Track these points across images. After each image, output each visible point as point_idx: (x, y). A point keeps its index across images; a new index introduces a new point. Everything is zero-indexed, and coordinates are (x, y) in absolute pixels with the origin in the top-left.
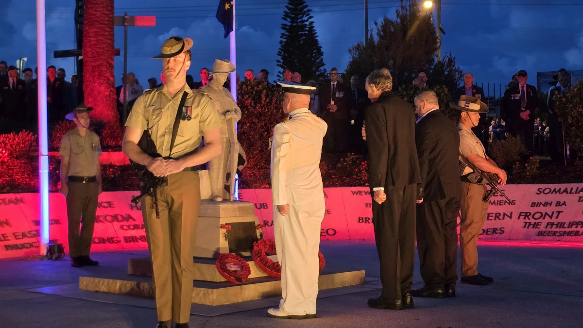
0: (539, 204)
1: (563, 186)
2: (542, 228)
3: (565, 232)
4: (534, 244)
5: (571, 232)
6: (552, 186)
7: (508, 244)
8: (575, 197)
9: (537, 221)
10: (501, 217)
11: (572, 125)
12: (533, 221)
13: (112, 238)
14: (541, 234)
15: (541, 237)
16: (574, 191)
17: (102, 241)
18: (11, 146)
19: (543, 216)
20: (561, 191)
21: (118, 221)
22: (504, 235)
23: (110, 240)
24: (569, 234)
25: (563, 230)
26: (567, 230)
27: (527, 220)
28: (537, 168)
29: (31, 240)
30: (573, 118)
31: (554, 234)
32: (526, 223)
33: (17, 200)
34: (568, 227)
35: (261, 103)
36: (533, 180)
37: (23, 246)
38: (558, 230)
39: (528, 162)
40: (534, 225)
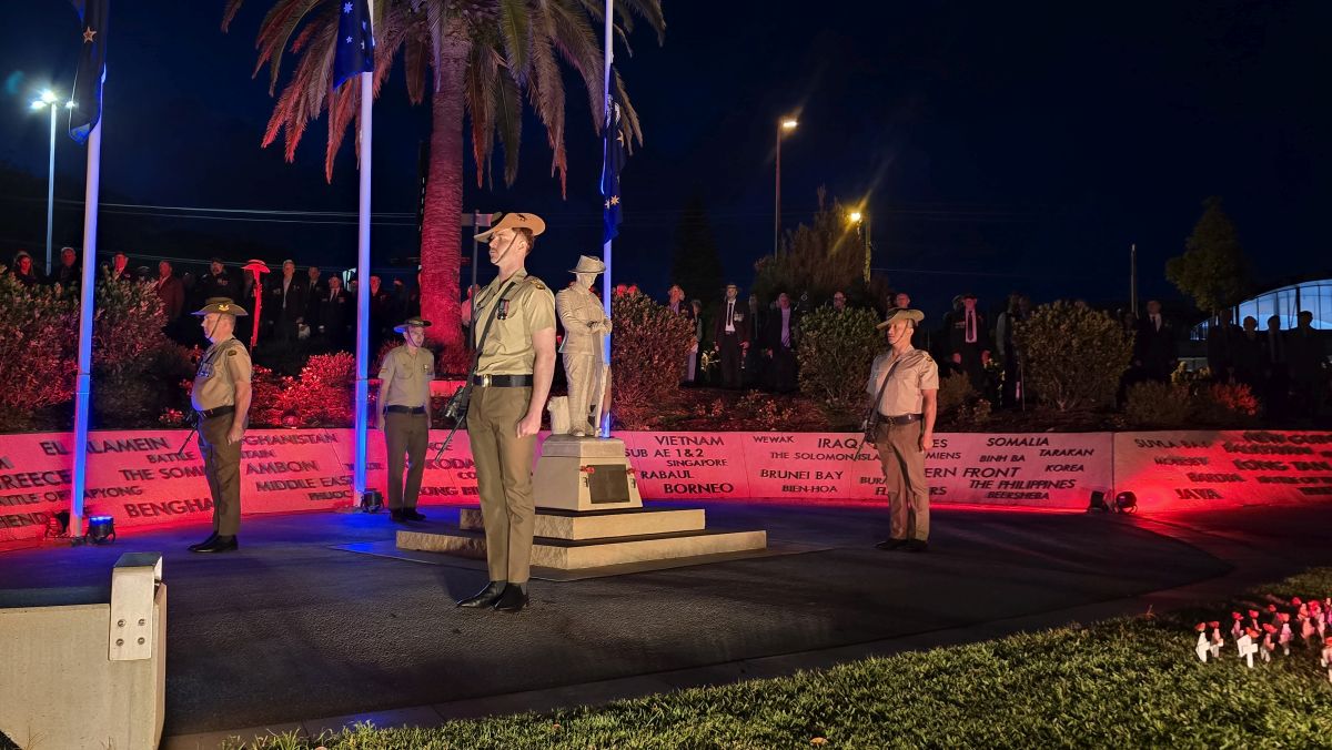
0: (990, 458)
1: (1021, 437)
2: (994, 488)
3: (1023, 494)
4: (983, 508)
5: (1031, 494)
6: (1007, 436)
7: (951, 507)
8: (1037, 450)
9: (988, 479)
10: (942, 474)
11: (1033, 360)
12: (982, 479)
13: (447, 488)
14: (992, 495)
15: (991, 500)
16: (1034, 442)
17: (434, 491)
18: (325, 370)
19: (995, 473)
20: (1019, 442)
21: (456, 467)
22: (944, 497)
23: (445, 490)
24: (1029, 496)
25: (1020, 491)
26: (1026, 491)
27: (975, 478)
28: (989, 414)
29: (343, 488)
30: (1034, 351)
31: (1009, 495)
32: (974, 481)
33: (327, 437)
34: (1027, 487)
35: (642, 323)
36: (983, 428)
37: (333, 495)
38: (1014, 490)
39: (977, 406)
40: (984, 484)
